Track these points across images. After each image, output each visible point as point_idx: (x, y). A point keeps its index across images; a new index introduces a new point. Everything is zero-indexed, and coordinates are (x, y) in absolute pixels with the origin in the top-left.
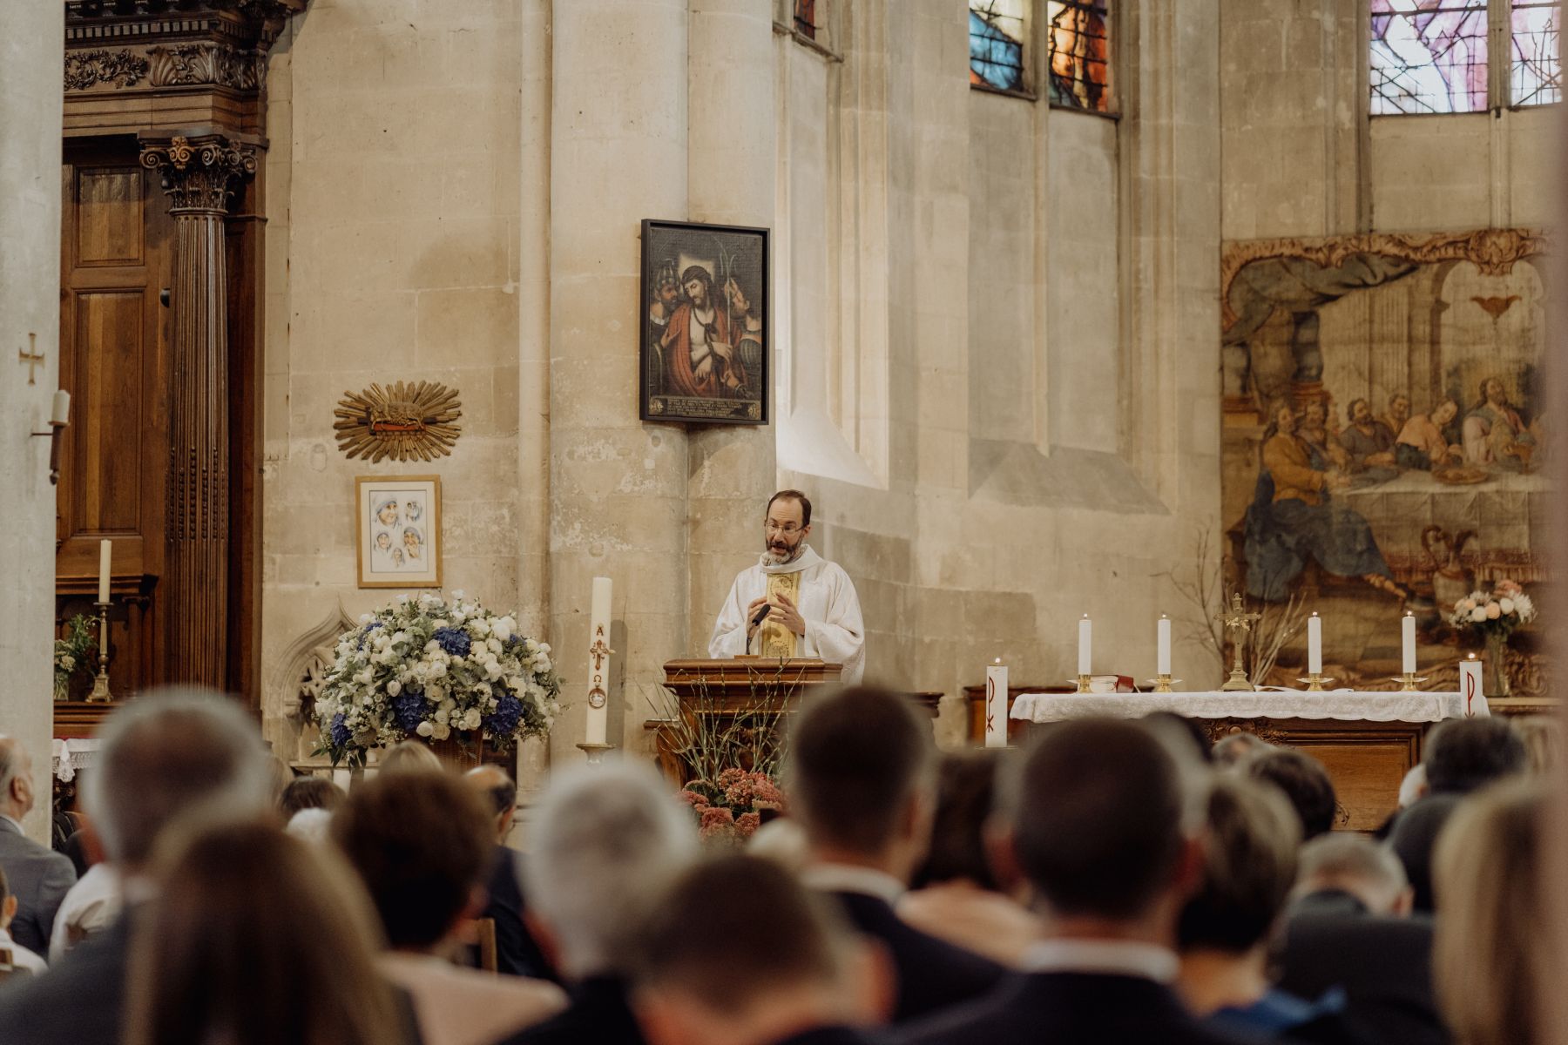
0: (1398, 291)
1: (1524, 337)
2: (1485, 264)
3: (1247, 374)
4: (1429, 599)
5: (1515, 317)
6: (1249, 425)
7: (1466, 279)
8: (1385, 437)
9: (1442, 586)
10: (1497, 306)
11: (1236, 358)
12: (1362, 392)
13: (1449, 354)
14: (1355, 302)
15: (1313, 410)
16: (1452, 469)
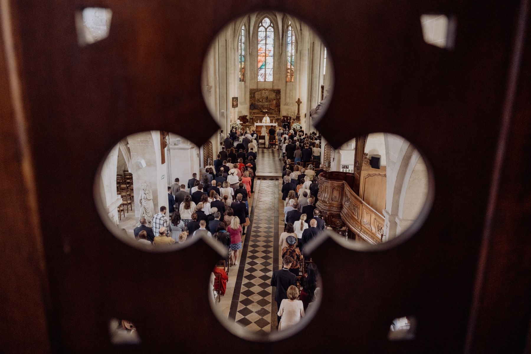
0: (260, 92)
1: (267, 95)
2: (265, 91)
3: (251, 96)
4: (261, 109)
5: (266, 94)
6: (251, 99)
7: (263, 91)
8: (259, 100)
9: (262, 109)
10: (265, 93)
11: (250, 95)
12: (257, 98)
13: (263, 96)
14: (257, 92)
15: (255, 99)
16: (262, 102)
